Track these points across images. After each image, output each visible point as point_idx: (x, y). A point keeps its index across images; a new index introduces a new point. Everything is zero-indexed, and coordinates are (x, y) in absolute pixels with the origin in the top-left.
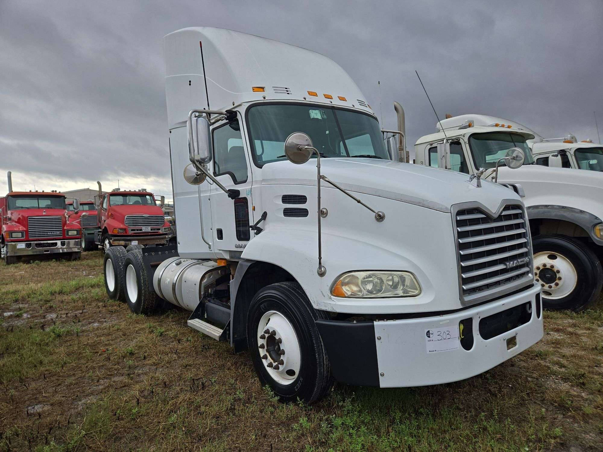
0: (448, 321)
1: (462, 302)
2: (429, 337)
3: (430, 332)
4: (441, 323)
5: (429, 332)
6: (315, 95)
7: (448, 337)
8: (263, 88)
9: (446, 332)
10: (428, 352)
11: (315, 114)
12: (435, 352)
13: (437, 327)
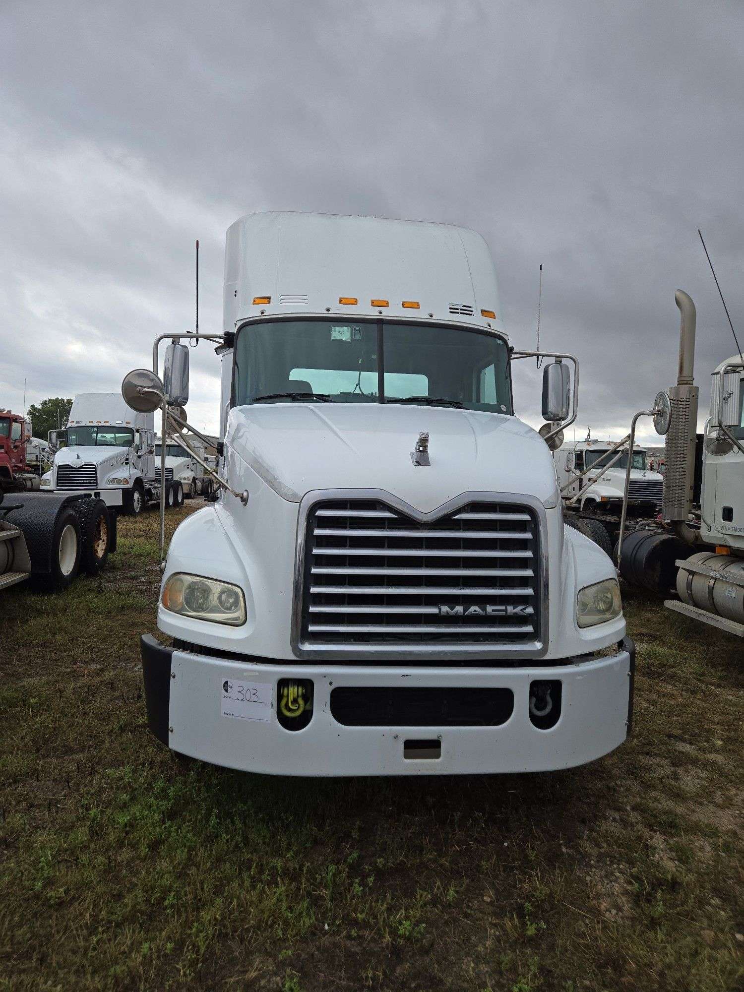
0: (257, 674)
1: (296, 650)
2: (226, 691)
3: (229, 685)
4: (245, 674)
5: (226, 683)
6: (354, 302)
7: (254, 698)
8: (269, 298)
9: (252, 690)
10: (222, 714)
11: (342, 334)
12: (231, 716)
13: (238, 679)
